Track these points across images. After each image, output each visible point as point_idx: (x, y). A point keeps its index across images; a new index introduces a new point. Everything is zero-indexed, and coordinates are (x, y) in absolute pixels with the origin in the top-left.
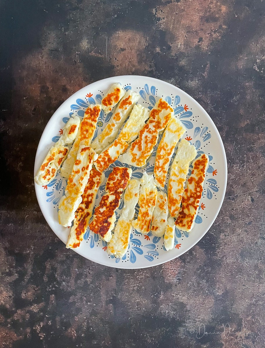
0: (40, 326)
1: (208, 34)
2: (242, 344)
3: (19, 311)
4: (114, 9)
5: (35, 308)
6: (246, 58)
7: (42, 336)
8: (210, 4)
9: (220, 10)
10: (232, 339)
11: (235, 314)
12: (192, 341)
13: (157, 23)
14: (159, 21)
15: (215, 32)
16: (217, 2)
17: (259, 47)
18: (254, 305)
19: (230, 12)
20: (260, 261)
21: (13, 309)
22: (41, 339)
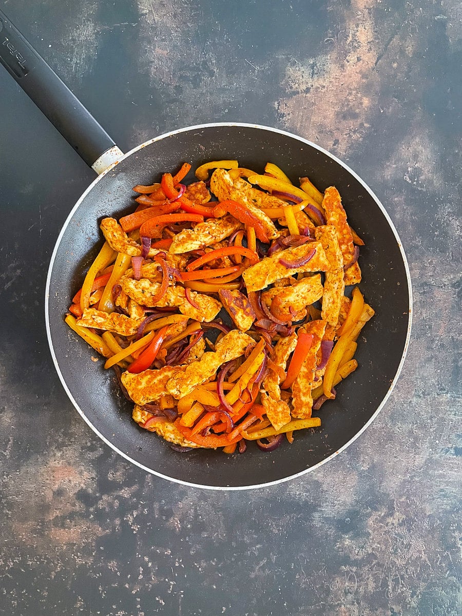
0: (133, 515)
1: (346, 134)
2: (395, 533)
3: (105, 497)
4: (224, 101)
5: (125, 493)
6: (394, 166)
7: (136, 528)
8: (348, 95)
9: (361, 104)
10: (381, 527)
11: (385, 494)
12: (331, 530)
13: (280, 120)
14: (283, 118)
15: (354, 132)
16: (357, 93)
17: (411, 152)
18: (409, 482)
19: (374, 105)
20: (415, 426)
21: (97, 495)
22: (135, 532)
